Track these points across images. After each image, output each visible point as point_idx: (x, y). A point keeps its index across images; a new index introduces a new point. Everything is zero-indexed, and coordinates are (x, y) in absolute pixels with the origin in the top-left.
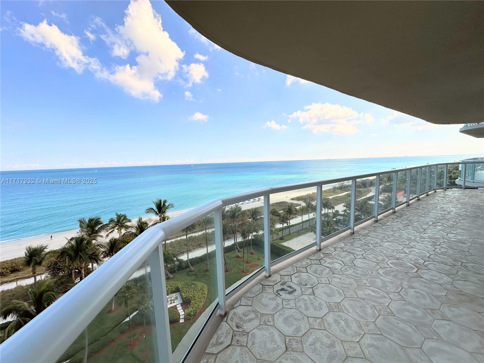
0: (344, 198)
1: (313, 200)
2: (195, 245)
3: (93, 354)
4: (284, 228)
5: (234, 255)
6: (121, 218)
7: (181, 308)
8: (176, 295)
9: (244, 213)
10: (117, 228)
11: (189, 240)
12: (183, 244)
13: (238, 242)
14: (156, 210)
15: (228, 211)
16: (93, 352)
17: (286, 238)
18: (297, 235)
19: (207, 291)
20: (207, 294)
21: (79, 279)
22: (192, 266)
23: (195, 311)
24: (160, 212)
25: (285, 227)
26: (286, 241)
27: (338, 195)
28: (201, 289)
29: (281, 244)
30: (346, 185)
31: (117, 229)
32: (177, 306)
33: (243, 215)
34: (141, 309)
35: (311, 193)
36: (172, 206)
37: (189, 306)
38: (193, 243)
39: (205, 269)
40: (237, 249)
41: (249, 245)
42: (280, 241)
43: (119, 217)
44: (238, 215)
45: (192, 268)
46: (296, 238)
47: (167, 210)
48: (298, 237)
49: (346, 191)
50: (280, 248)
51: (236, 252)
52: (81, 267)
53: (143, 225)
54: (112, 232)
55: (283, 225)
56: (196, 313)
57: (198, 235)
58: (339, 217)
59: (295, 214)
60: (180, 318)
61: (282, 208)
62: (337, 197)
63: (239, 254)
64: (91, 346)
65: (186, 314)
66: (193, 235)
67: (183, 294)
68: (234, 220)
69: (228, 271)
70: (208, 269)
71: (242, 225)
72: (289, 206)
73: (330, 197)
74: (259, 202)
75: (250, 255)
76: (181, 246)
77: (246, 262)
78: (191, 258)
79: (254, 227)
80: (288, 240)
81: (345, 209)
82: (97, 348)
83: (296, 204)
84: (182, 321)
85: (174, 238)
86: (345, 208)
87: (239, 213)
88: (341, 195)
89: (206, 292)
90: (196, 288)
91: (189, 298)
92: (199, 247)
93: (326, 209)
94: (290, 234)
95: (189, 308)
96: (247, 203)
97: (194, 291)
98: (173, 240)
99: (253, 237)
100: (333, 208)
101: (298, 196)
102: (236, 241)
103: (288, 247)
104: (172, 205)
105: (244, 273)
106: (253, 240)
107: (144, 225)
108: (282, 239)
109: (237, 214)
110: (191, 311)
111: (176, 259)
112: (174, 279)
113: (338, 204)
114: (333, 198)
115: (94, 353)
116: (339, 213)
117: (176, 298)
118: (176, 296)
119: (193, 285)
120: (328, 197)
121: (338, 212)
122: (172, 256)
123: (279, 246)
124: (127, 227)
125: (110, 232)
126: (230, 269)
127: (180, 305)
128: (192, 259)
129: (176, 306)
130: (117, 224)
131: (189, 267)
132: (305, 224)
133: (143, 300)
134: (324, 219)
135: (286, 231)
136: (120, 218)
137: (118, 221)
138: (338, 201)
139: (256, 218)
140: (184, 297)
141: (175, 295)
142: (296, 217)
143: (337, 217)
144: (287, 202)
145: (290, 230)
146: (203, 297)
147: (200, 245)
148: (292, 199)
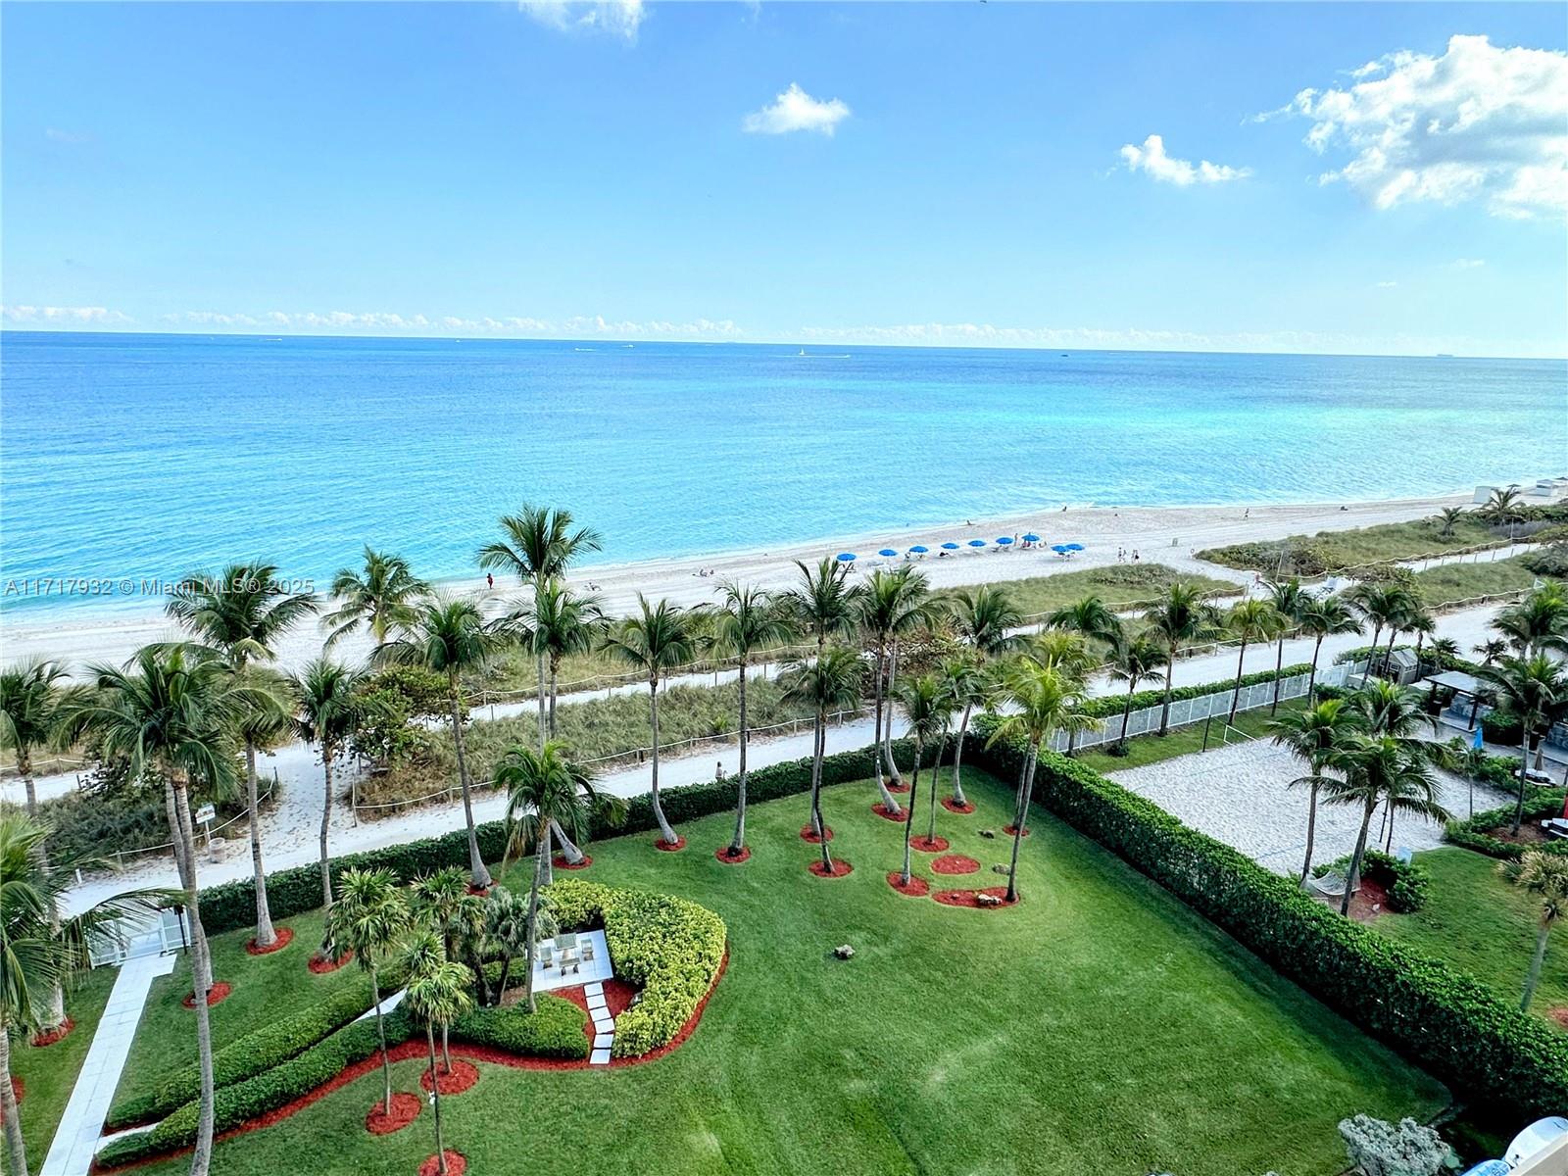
0: (1498, 578)
1: (1314, 572)
2: (696, 729)
3: (242, 1123)
4: (1138, 699)
5: (868, 800)
6: (387, 569)
7: (601, 1000)
8: (590, 941)
9: (936, 608)
10: (369, 613)
11: (673, 701)
12: (643, 718)
13: (894, 742)
14: (521, 556)
15: (856, 592)
16: (240, 1113)
17: (1138, 750)
18: (1200, 742)
19: (723, 949)
20: (720, 959)
21: (210, 812)
22: (670, 823)
23: (658, 1030)
24: (536, 566)
25: (1139, 695)
26: (1138, 766)
27: (1469, 559)
28: (696, 937)
29: (1105, 777)
30: (1523, 504)
31: (371, 619)
32: (588, 990)
33: (927, 620)
34: (415, 994)
35: (1312, 535)
36: (590, 540)
37: (637, 999)
38: (685, 717)
39: (729, 842)
40: (886, 771)
41: (943, 764)
42: (1105, 759)
43: (377, 568)
44: (904, 617)
45: (670, 832)
46: (1191, 757)
47: (568, 558)
48: (1206, 755)
49: (1516, 542)
50: (1099, 798)
51: (881, 789)
52: (176, 779)
53: (459, 618)
54: (349, 626)
55: (1132, 687)
56: (664, 1039)
57: (713, 684)
58: (1448, 679)
59: (1208, 636)
60: (595, 1045)
61: (1140, 597)
62: (1457, 568)
63: (892, 800)
64: (235, 1091)
65: (619, 1035)
66: (693, 681)
67: (616, 944)
68: (882, 637)
69: (833, 869)
70: (740, 847)
71: (922, 661)
72: (1176, 594)
73: (1418, 567)
74: (1025, 556)
75: (947, 812)
76: (632, 725)
77: (923, 840)
78: (672, 786)
79: (980, 683)
80: (1148, 763)
81: (1493, 641)
82: (255, 1102)
83: (1218, 583)
84: (599, 1058)
85: (605, 685)
86: (1496, 635)
87: (913, 607)
88: (1485, 557)
89: (718, 954)
90: (674, 928)
91: (640, 967)
92: (714, 740)
93: (1385, 626)
94: (1162, 733)
95: (637, 1012)
96: (966, 555)
97: (664, 936)
98: (601, 695)
99: (968, 728)
100: (1426, 625)
101: (1238, 543)
102: (888, 736)
103: (1142, 801)
104: (594, 536)
105: (905, 893)
106: (968, 738)
107: (461, 620)
108: (1116, 751)
109: (900, 612)
110: (641, 1027)
111: (584, 791)
112: (587, 870)
113: (1460, 605)
114: (1436, 569)
115: (247, 1119)
116: (1457, 656)
117: (589, 956)
118: (589, 945)
119: (663, 911)
120: (1405, 565)
121: (1451, 650)
122: (567, 776)
123: (1098, 791)
124: (406, 617)
125: (343, 630)
126: (844, 863)
127: (599, 988)
128: (675, 792)
129: (581, 989)
130: (370, 599)
131: (658, 826)
132: (1250, 690)
133: (424, 956)
134: (1361, 677)
135: (1147, 713)
136: (383, 572)
137: (376, 584)
138: (1461, 589)
139: (996, 639)
140: (620, 956)
141: (584, 942)
142: (1206, 651)
143: (1439, 678)
144: (1174, 571)
145: (1166, 712)
146: (702, 972)
147: (716, 730)
148: (1204, 556)
